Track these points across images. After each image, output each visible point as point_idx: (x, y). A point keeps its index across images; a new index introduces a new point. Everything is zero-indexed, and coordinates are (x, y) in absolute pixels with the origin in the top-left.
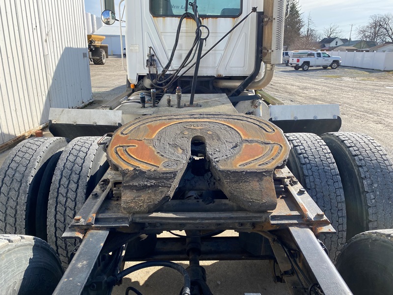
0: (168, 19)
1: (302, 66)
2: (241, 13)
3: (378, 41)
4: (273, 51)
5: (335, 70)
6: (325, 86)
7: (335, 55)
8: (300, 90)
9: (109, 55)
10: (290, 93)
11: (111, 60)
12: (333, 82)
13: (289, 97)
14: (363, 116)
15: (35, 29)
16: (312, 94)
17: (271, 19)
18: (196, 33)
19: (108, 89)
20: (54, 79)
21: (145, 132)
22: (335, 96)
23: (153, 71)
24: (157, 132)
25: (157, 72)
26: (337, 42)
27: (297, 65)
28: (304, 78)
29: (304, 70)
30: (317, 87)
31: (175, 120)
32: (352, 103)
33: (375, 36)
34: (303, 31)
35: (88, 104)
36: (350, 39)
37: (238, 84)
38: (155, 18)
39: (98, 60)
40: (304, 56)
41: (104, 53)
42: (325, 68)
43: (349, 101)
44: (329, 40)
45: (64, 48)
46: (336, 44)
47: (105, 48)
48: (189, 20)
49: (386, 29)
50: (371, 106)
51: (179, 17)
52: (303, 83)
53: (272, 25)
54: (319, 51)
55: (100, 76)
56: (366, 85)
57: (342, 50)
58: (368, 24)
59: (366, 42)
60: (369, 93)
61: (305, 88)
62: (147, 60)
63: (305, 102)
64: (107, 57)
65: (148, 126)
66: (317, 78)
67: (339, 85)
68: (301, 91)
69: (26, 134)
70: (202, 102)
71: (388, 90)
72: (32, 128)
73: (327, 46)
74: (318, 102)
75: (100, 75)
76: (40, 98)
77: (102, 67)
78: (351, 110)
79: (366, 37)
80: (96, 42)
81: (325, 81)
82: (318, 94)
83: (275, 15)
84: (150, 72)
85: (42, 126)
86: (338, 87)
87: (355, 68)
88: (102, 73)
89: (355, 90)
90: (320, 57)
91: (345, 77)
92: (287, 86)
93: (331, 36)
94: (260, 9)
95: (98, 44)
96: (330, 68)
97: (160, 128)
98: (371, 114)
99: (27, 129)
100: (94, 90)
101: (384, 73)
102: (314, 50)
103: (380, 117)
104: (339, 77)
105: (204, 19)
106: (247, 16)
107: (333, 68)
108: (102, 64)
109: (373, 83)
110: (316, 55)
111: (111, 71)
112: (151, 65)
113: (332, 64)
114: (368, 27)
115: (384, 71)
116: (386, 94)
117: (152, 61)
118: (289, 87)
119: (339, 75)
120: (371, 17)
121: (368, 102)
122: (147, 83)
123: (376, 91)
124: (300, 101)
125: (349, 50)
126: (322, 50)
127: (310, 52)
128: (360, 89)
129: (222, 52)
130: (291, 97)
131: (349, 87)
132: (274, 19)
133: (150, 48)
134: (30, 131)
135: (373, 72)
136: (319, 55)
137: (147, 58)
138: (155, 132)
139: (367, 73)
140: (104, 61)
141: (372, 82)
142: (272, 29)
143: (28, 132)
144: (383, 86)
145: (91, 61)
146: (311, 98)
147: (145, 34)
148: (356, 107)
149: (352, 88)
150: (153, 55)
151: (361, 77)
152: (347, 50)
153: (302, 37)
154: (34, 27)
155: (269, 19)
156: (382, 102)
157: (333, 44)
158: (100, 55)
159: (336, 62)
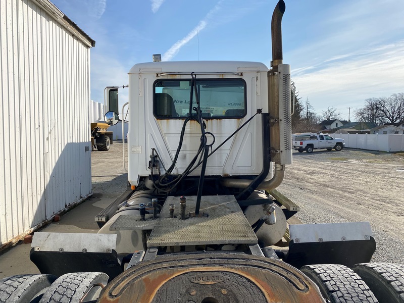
0: (172, 121)
1: (306, 149)
2: (246, 114)
3: (378, 122)
4: (282, 152)
5: (340, 152)
6: (333, 170)
7: (337, 137)
8: (307, 176)
9: (114, 140)
10: (298, 179)
11: (115, 146)
12: (340, 165)
13: (297, 183)
14: (381, 206)
15: (37, 129)
16: (322, 180)
17: (278, 121)
18: (201, 140)
19: (110, 179)
20: (53, 176)
21: (140, 292)
22: (346, 182)
23: (156, 172)
24: (156, 291)
25: (160, 173)
26: (337, 124)
27: (301, 148)
28: (310, 161)
29: (308, 153)
30: (324, 171)
31: (179, 269)
32: (365, 190)
33: (373, 117)
34: (303, 114)
35: (87, 199)
36: (349, 121)
37: (246, 183)
38: (159, 120)
39: (102, 146)
40: (307, 139)
41: (108, 140)
42: (329, 150)
43: (361, 188)
44: (328, 122)
45: (65, 144)
46: (337, 126)
47: (110, 135)
48: (193, 122)
49: (383, 111)
50: (386, 194)
51: (183, 119)
52: (310, 167)
53: (279, 126)
54: (321, 134)
55: (102, 164)
56: (375, 168)
57: (344, 133)
58: (365, 107)
59: (365, 123)
60: (380, 177)
61: (313, 173)
62: (150, 162)
63: (316, 190)
64: (111, 143)
65: (145, 280)
66: (323, 161)
67: (347, 169)
68: (309, 176)
69: (14, 241)
70: (209, 210)
71: (399, 173)
72: (21, 232)
73: (328, 127)
74: (329, 189)
75: (103, 162)
76: (35, 198)
77: (106, 154)
78: (367, 198)
79: (365, 119)
80: (101, 130)
81: (332, 164)
82: (327, 179)
83: (282, 117)
84: (152, 173)
85: (32, 229)
86: (347, 170)
87: (359, 149)
88: (105, 160)
89: (364, 174)
90: (323, 139)
91: (351, 159)
92: (294, 171)
93: (330, 118)
94: (266, 110)
95: (103, 131)
96: (334, 150)
97: (160, 283)
98: (388, 203)
99: (16, 235)
100: (94, 180)
101: (390, 154)
102: (315, 132)
103: (399, 207)
104: (345, 159)
105: (209, 121)
106: (252, 117)
107: (337, 150)
108: (106, 150)
109: (381, 166)
110: (318, 138)
111: (114, 158)
112: (154, 166)
113: (336, 146)
114: (365, 109)
115: (390, 152)
116: (398, 178)
117: (155, 161)
118: (296, 172)
119: (345, 157)
120: (367, 100)
121: (382, 189)
122: (149, 183)
123: (387, 175)
124: (310, 188)
125: (351, 132)
126: (323, 133)
127: (312, 134)
128: (370, 173)
129: (228, 152)
130: (299, 183)
131: (358, 171)
132: (281, 120)
133: (153, 149)
134: (19, 236)
135: (378, 154)
136: (322, 138)
137: (150, 159)
138: (153, 291)
139: (373, 155)
140: (108, 147)
141: (379, 165)
142: (279, 130)
143: (16, 238)
144: (393, 169)
145: (95, 148)
146: (321, 185)
147: (149, 136)
148: (371, 194)
149: (361, 171)
150: (156, 156)
151: (367, 159)
152: (348, 132)
153: (302, 120)
154: (37, 126)
155: (275, 120)
156: (397, 188)
157: (333, 126)
158: (104, 141)
159: (340, 144)
